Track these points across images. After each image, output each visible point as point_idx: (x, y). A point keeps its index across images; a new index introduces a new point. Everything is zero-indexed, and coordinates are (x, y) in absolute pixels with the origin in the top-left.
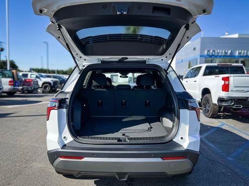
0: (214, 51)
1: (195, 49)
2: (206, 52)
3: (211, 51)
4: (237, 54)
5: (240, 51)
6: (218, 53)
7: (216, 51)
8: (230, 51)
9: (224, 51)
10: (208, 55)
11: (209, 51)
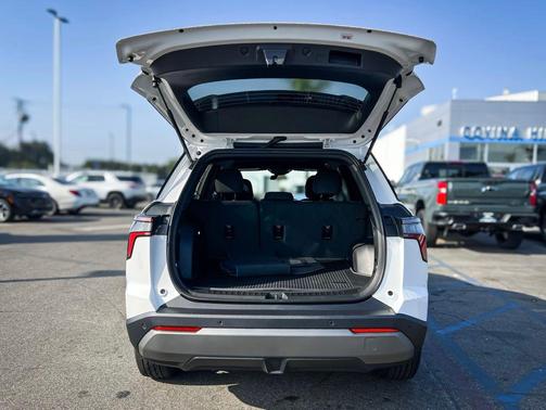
0: (478, 128)
1: (440, 123)
2: (462, 130)
3: (473, 129)
4: (528, 134)
5: (535, 130)
6: (488, 133)
7: (483, 129)
8: (512, 130)
9: (499, 129)
10: (467, 137)
11: (468, 128)
